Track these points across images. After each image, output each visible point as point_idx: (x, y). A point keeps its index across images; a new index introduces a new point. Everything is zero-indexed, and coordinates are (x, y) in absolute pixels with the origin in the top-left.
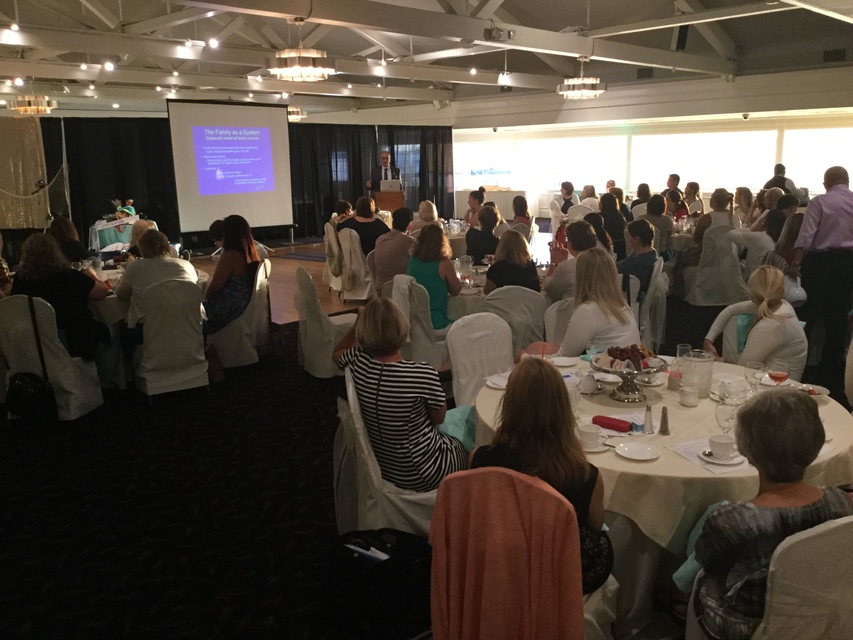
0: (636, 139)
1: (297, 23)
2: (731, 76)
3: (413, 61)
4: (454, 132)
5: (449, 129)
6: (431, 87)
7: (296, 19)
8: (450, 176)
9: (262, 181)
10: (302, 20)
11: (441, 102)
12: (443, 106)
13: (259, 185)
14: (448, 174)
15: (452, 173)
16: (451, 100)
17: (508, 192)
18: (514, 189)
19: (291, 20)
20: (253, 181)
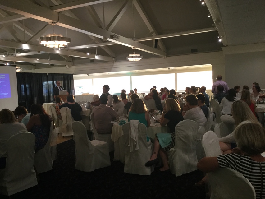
0: (133, 77)
1: (52, 24)
2: (166, 57)
3: (69, 49)
4: (74, 76)
5: (72, 75)
6: (65, 61)
7: (52, 23)
8: (73, 91)
9: (6, 94)
10: (55, 23)
11: (69, 66)
12: (70, 67)
13: (5, 95)
14: (72, 90)
15: (74, 90)
16: (72, 65)
17: (93, 95)
18: (95, 94)
19: (51, 23)
20: (3, 94)
